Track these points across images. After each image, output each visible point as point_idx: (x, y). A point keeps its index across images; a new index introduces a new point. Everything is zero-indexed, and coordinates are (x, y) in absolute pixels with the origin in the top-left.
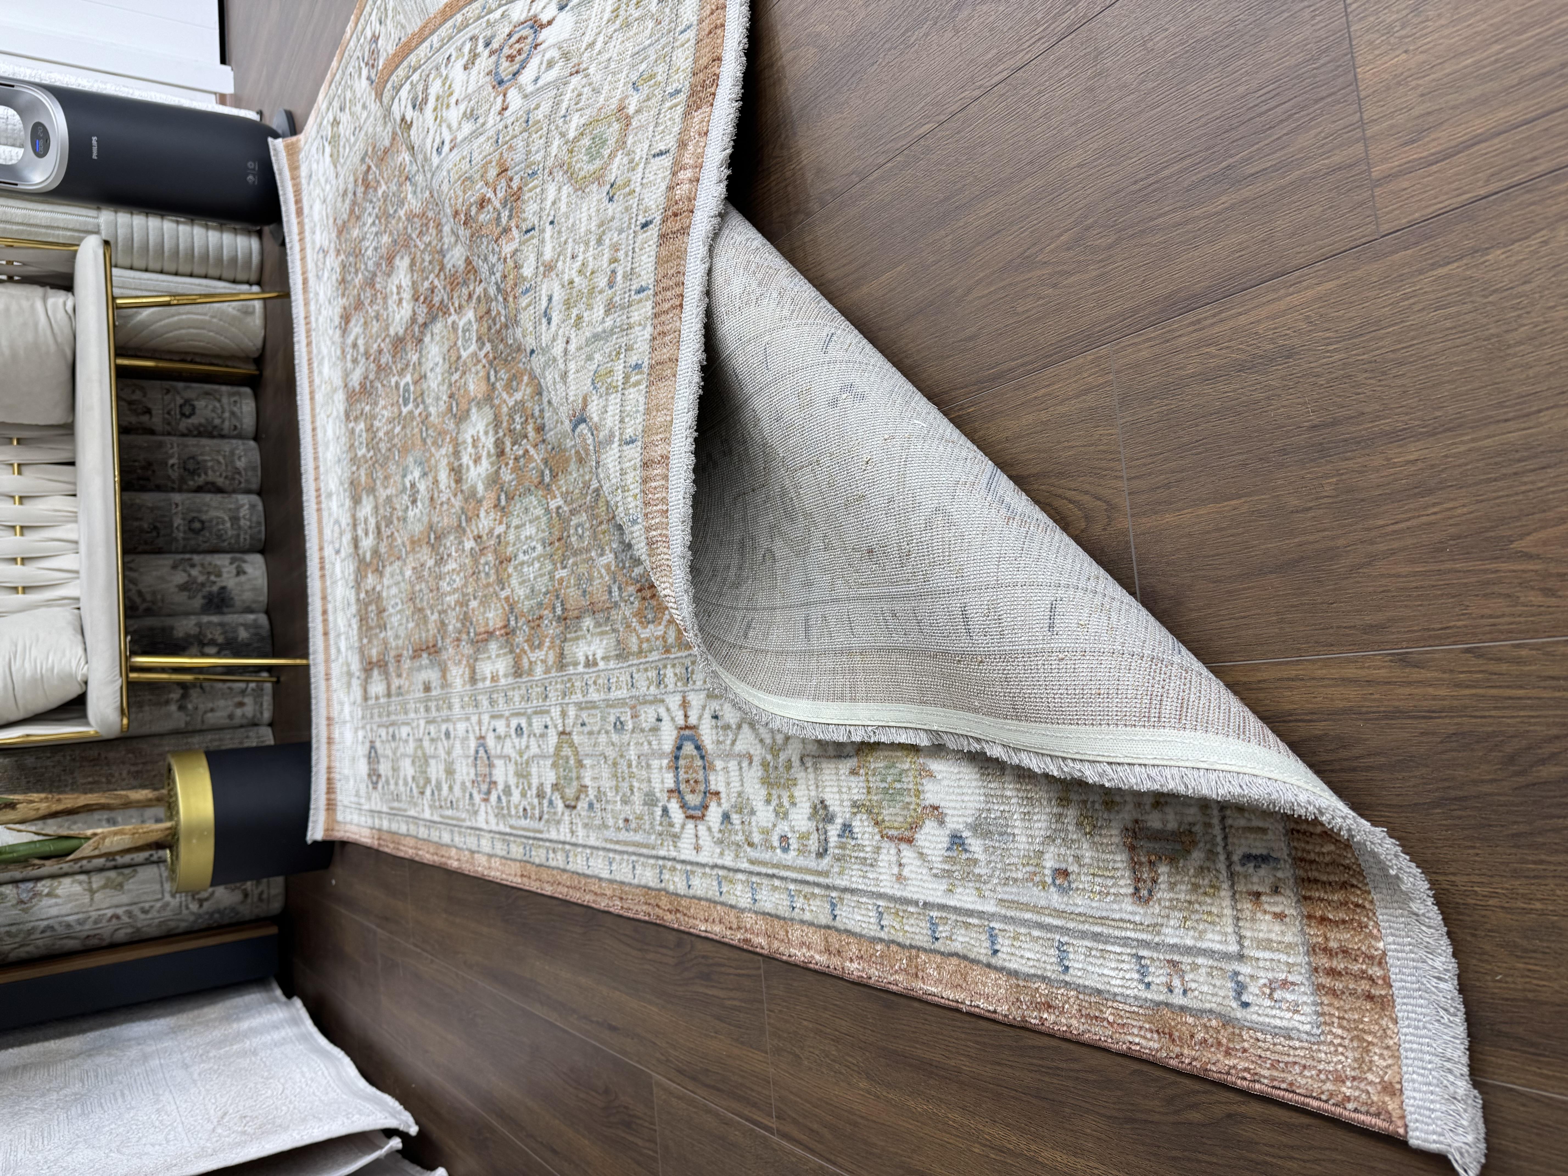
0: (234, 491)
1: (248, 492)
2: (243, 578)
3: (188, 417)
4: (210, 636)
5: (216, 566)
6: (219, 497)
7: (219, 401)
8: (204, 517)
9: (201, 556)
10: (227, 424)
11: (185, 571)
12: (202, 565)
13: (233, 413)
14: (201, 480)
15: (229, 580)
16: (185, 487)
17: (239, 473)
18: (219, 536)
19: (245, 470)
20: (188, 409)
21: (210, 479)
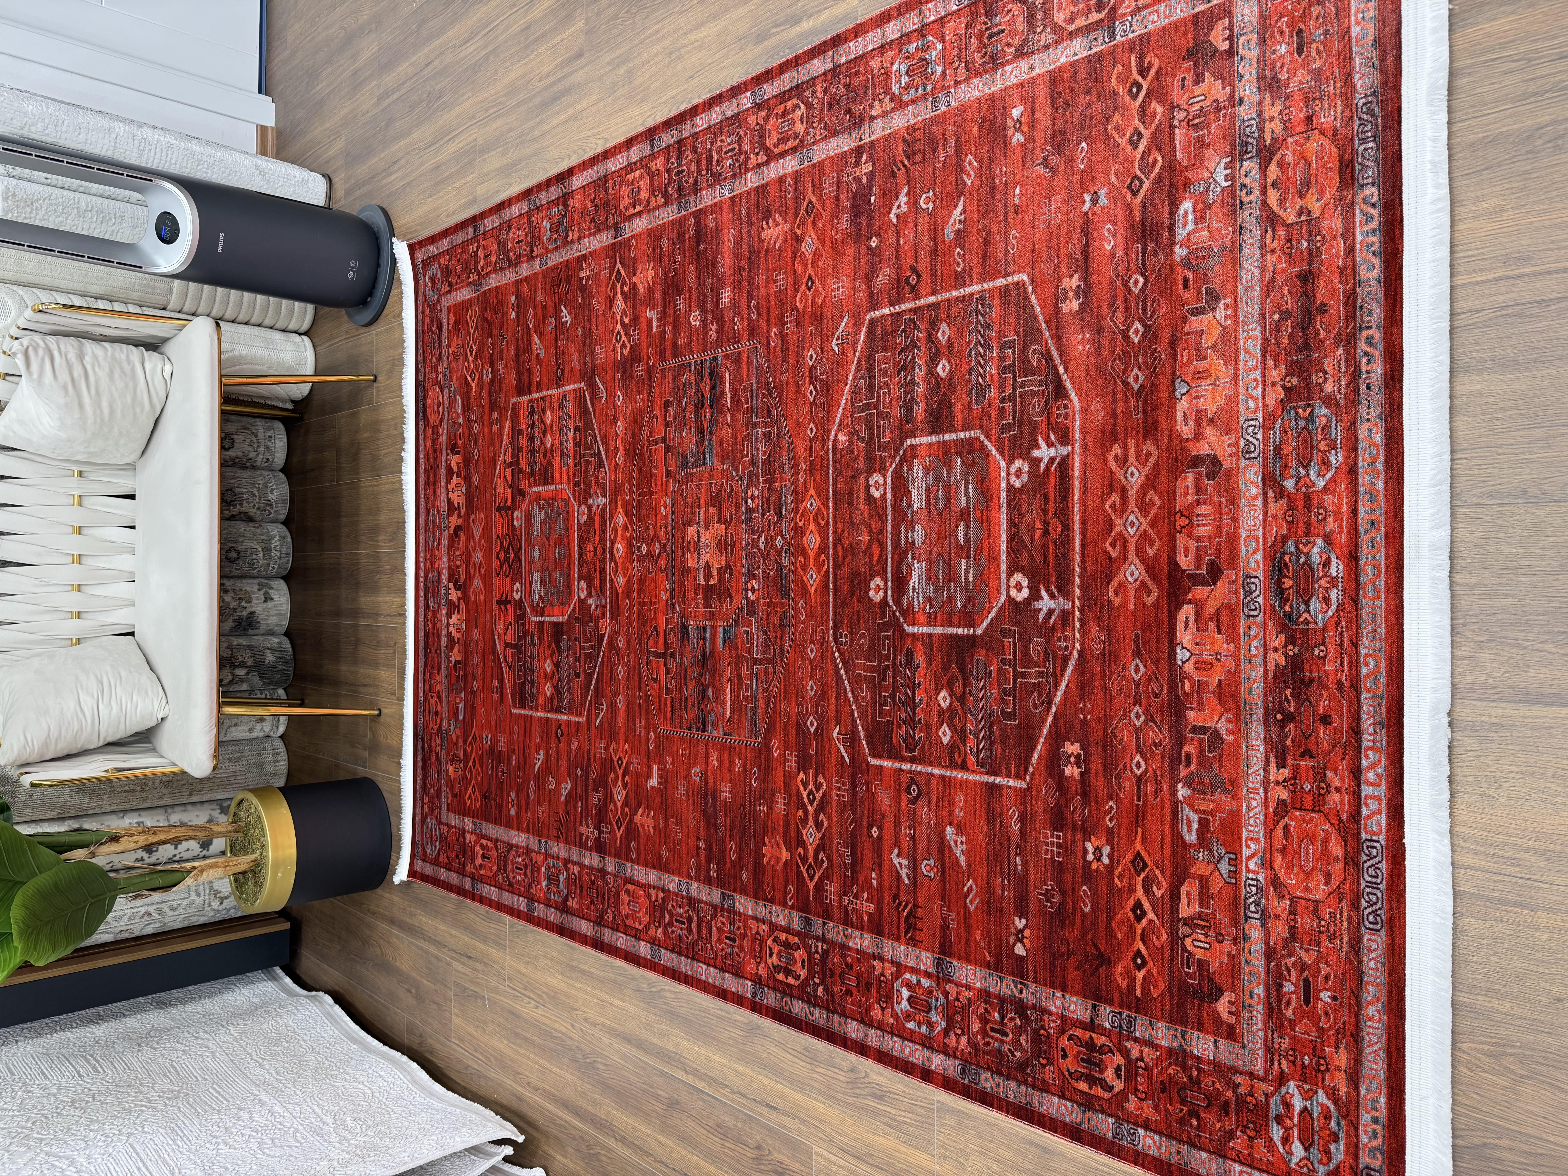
0: (265, 521)
1: (278, 522)
2: (270, 604)
3: (228, 450)
4: (240, 658)
5: (246, 591)
6: (252, 527)
7: (256, 434)
8: (240, 548)
9: (232, 582)
10: (261, 456)
12: (234, 591)
13: (267, 447)
14: (235, 510)
15: (257, 606)
17: (270, 505)
18: (252, 565)
19: (276, 502)
20: (228, 443)
21: (244, 509)
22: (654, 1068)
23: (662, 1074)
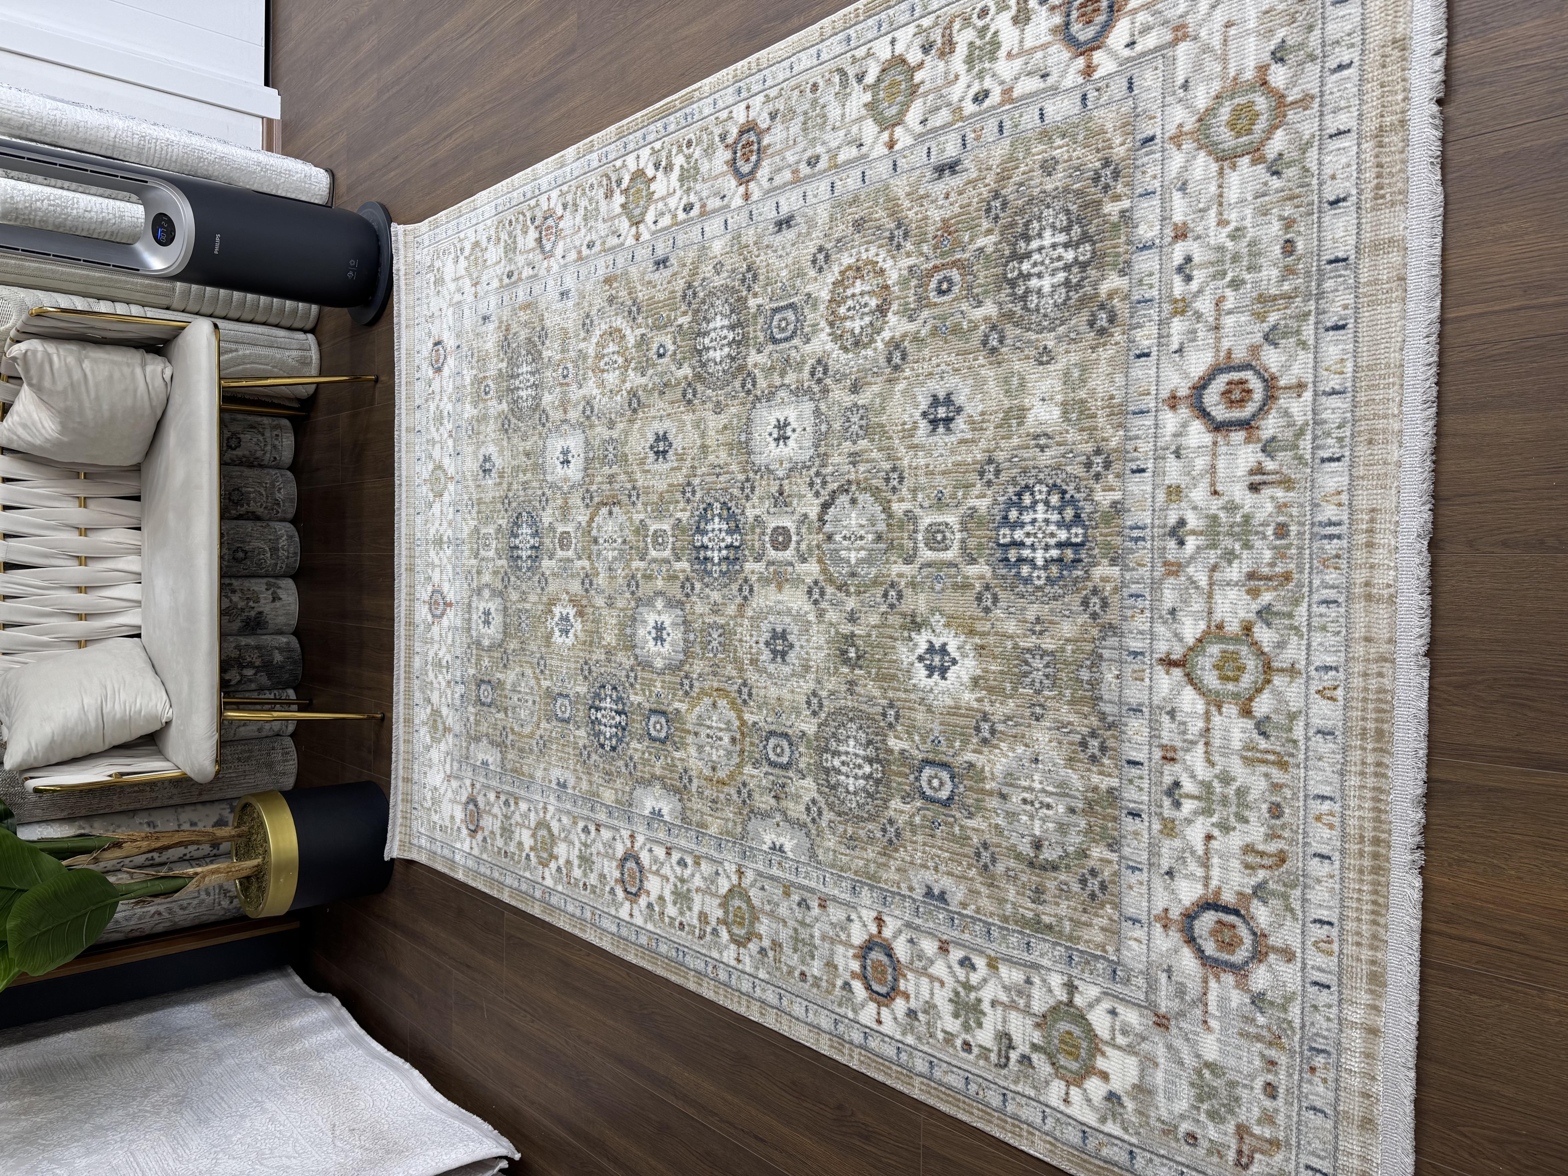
1: (285, 520)
2: (278, 604)
3: (234, 449)
4: (248, 658)
5: (253, 591)
6: (259, 526)
7: (262, 433)
8: (247, 548)
10: (268, 455)
11: (226, 596)
12: (242, 591)
13: (274, 447)
14: (242, 510)
15: (265, 606)
17: (278, 504)
18: (259, 565)
19: (283, 501)
20: (234, 442)
21: (251, 509)
22: (645, 1091)
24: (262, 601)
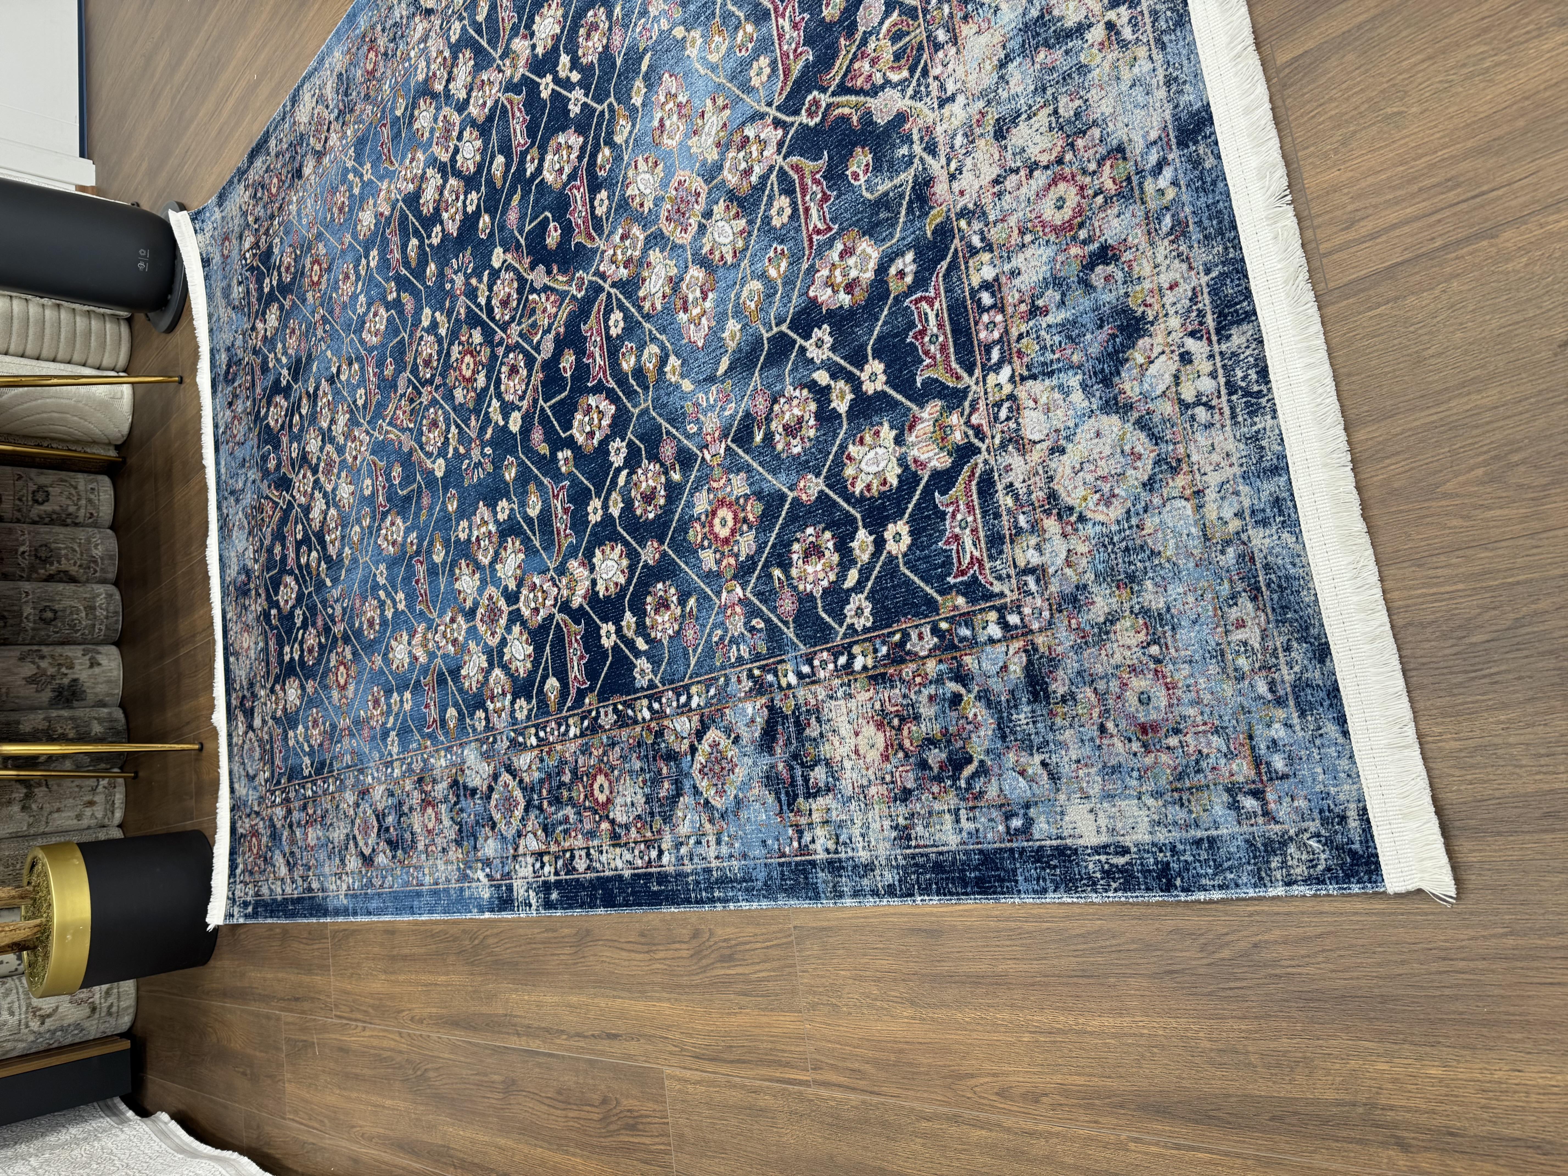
0: (88, 581)
1: (103, 581)
2: (97, 670)
3: (42, 504)
4: (60, 731)
5: (67, 657)
6: (72, 587)
7: (76, 488)
8: (57, 607)
9: (51, 648)
10: (83, 511)
11: (33, 663)
12: (52, 656)
13: (90, 501)
14: (53, 569)
15: (82, 672)
16: (34, 576)
17: (95, 562)
18: (73, 627)
19: (102, 559)
20: (41, 495)
21: (63, 567)
22: (486, 1047)
23: (496, 1050)
24: (77, 667)
